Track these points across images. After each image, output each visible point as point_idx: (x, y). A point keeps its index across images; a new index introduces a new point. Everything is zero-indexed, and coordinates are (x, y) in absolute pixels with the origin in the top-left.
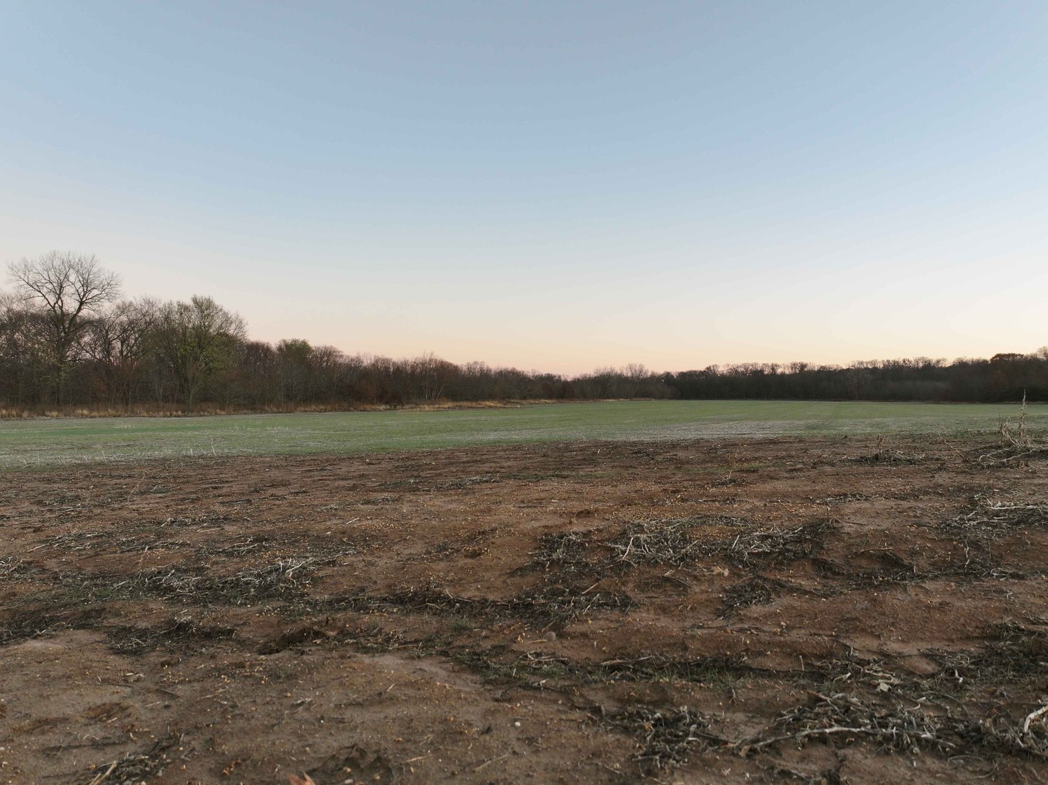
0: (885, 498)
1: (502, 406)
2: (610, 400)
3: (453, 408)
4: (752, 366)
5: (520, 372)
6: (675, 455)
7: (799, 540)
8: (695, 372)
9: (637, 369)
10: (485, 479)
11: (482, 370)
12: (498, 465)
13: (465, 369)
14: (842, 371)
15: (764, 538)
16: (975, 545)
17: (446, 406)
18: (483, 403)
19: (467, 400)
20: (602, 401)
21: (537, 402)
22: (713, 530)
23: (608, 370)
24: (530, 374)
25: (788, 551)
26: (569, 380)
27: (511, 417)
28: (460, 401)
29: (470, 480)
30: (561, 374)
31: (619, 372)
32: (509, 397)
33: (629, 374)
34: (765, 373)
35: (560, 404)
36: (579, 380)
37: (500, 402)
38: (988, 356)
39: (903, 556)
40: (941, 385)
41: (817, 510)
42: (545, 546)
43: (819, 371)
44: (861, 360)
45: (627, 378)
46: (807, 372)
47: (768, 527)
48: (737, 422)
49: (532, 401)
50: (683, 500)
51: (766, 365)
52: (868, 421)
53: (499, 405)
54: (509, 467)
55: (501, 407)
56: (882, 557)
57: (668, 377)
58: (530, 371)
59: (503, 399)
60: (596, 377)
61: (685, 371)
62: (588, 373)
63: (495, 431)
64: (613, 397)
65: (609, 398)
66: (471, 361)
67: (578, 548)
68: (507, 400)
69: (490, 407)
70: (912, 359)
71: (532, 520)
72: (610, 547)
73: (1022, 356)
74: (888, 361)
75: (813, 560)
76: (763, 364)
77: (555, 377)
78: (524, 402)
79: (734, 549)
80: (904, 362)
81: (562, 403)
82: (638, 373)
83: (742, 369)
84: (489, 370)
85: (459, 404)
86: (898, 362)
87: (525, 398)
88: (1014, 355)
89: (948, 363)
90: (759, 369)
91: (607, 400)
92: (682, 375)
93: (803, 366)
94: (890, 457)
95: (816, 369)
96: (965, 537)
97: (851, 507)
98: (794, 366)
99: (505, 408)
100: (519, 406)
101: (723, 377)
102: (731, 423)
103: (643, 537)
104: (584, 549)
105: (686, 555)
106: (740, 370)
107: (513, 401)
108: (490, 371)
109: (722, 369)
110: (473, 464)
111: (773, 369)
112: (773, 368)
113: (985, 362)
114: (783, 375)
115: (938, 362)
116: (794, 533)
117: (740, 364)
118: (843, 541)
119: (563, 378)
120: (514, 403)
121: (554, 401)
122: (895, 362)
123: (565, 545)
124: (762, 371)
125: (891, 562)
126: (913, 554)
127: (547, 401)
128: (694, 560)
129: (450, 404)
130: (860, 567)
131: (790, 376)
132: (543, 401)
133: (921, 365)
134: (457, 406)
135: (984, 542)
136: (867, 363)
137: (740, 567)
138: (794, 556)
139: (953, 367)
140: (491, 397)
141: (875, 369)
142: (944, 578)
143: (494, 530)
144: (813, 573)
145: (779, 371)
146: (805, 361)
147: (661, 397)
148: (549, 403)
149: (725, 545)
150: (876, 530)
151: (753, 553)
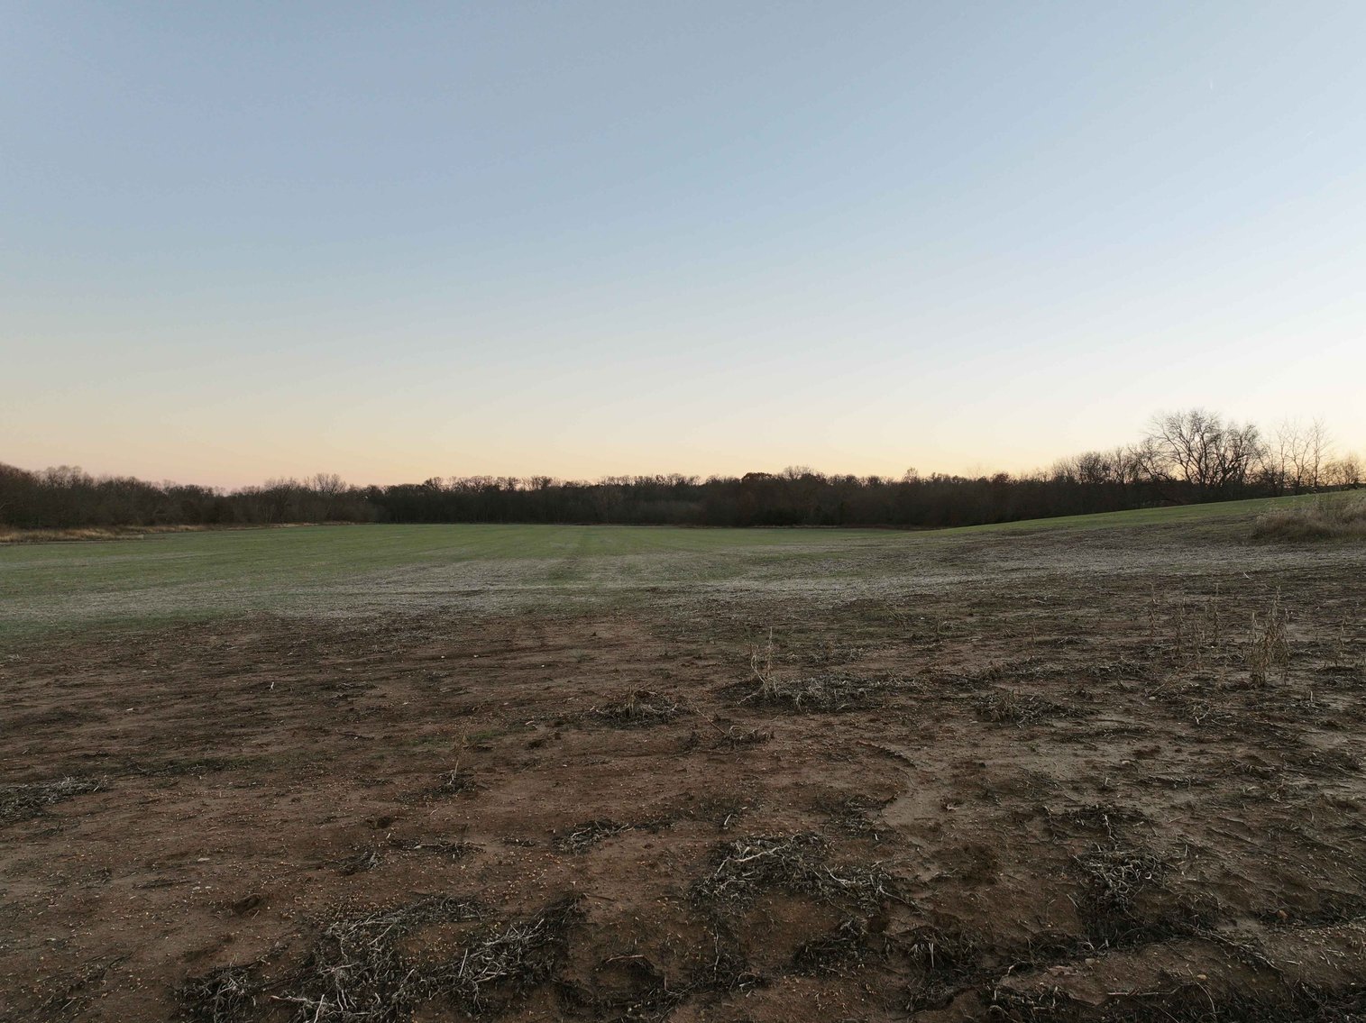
0: (635, 827)
1: (113, 536)
2: (289, 525)
3: (21, 541)
4: (485, 480)
5: (144, 484)
6: (383, 696)
7: (539, 944)
8: (411, 486)
9: (329, 481)
10: (82, 786)
11: (75, 480)
12: (105, 728)
13: (43, 477)
14: (591, 487)
15: (498, 949)
16: (724, 929)
17: (7, 538)
18: (78, 532)
19: (46, 527)
20: (276, 525)
21: (173, 529)
22: (432, 941)
23: (287, 481)
24: (162, 487)
25: (528, 970)
26: (225, 495)
27: (128, 557)
28: (34, 528)
29: (54, 790)
30: (213, 487)
31: (303, 484)
32: (126, 522)
33: (318, 488)
34: (502, 489)
35: (210, 532)
36: (240, 494)
37: (107, 530)
38: (740, 475)
39: (653, 959)
40: (695, 507)
41: (561, 869)
42: (187, 1012)
43: (565, 487)
44: (611, 476)
45: (315, 493)
46: (552, 487)
47: (504, 918)
48: (466, 563)
49: (164, 528)
50: (398, 845)
51: (502, 479)
52: (618, 561)
53: (107, 535)
54: (127, 735)
55: (110, 539)
56: (633, 966)
57: (373, 491)
58: (161, 482)
59: (114, 524)
60: (267, 492)
61: (397, 484)
62: (256, 486)
63: (101, 590)
64: (293, 520)
65: (287, 522)
66: (56, 465)
67: (241, 1010)
68: (121, 526)
69: (91, 538)
70: (665, 476)
71: (166, 933)
72: (290, 1002)
73: (770, 476)
74: (641, 478)
75: (557, 984)
76: (499, 478)
77: (203, 490)
78: (150, 529)
79: (462, 978)
80: (657, 478)
81: (213, 530)
82: (331, 486)
83: (472, 484)
84: (88, 481)
85: (31, 534)
86: (651, 479)
87: (152, 523)
88: (763, 475)
89: (701, 482)
90: (493, 484)
91: (285, 525)
92: (393, 490)
93: (546, 481)
94: (642, 712)
95: (561, 485)
96: (715, 915)
97: (600, 855)
98: (535, 481)
99: (116, 539)
100: (141, 536)
101: (447, 493)
102: (458, 565)
103: (339, 972)
104: (251, 1009)
105: (399, 1004)
106: (469, 484)
107: (132, 527)
108: (91, 481)
109: (446, 484)
110: (59, 726)
111: (510, 484)
112: (511, 482)
113: (737, 480)
114: (522, 492)
115: (692, 479)
116: (535, 932)
117: (469, 477)
118: (590, 939)
119: (215, 493)
120: (132, 530)
121: (201, 527)
122: (648, 479)
123: (220, 1005)
124: (497, 487)
125: (641, 973)
126: (664, 952)
127: (189, 527)
128: (408, 1011)
129: (15, 535)
130: (609, 988)
131: (531, 493)
132: (183, 527)
133: (674, 482)
134: (27, 538)
135: (733, 922)
136: (618, 479)
137: (469, 1015)
138: (535, 980)
139: (706, 486)
140: (93, 522)
141: (627, 486)
142: (694, 997)
143: (98, 976)
144: (556, 1008)
145: (518, 487)
146: (548, 476)
147: (364, 519)
148: (192, 531)
149: (450, 972)
150: (625, 913)
151: (485, 982)
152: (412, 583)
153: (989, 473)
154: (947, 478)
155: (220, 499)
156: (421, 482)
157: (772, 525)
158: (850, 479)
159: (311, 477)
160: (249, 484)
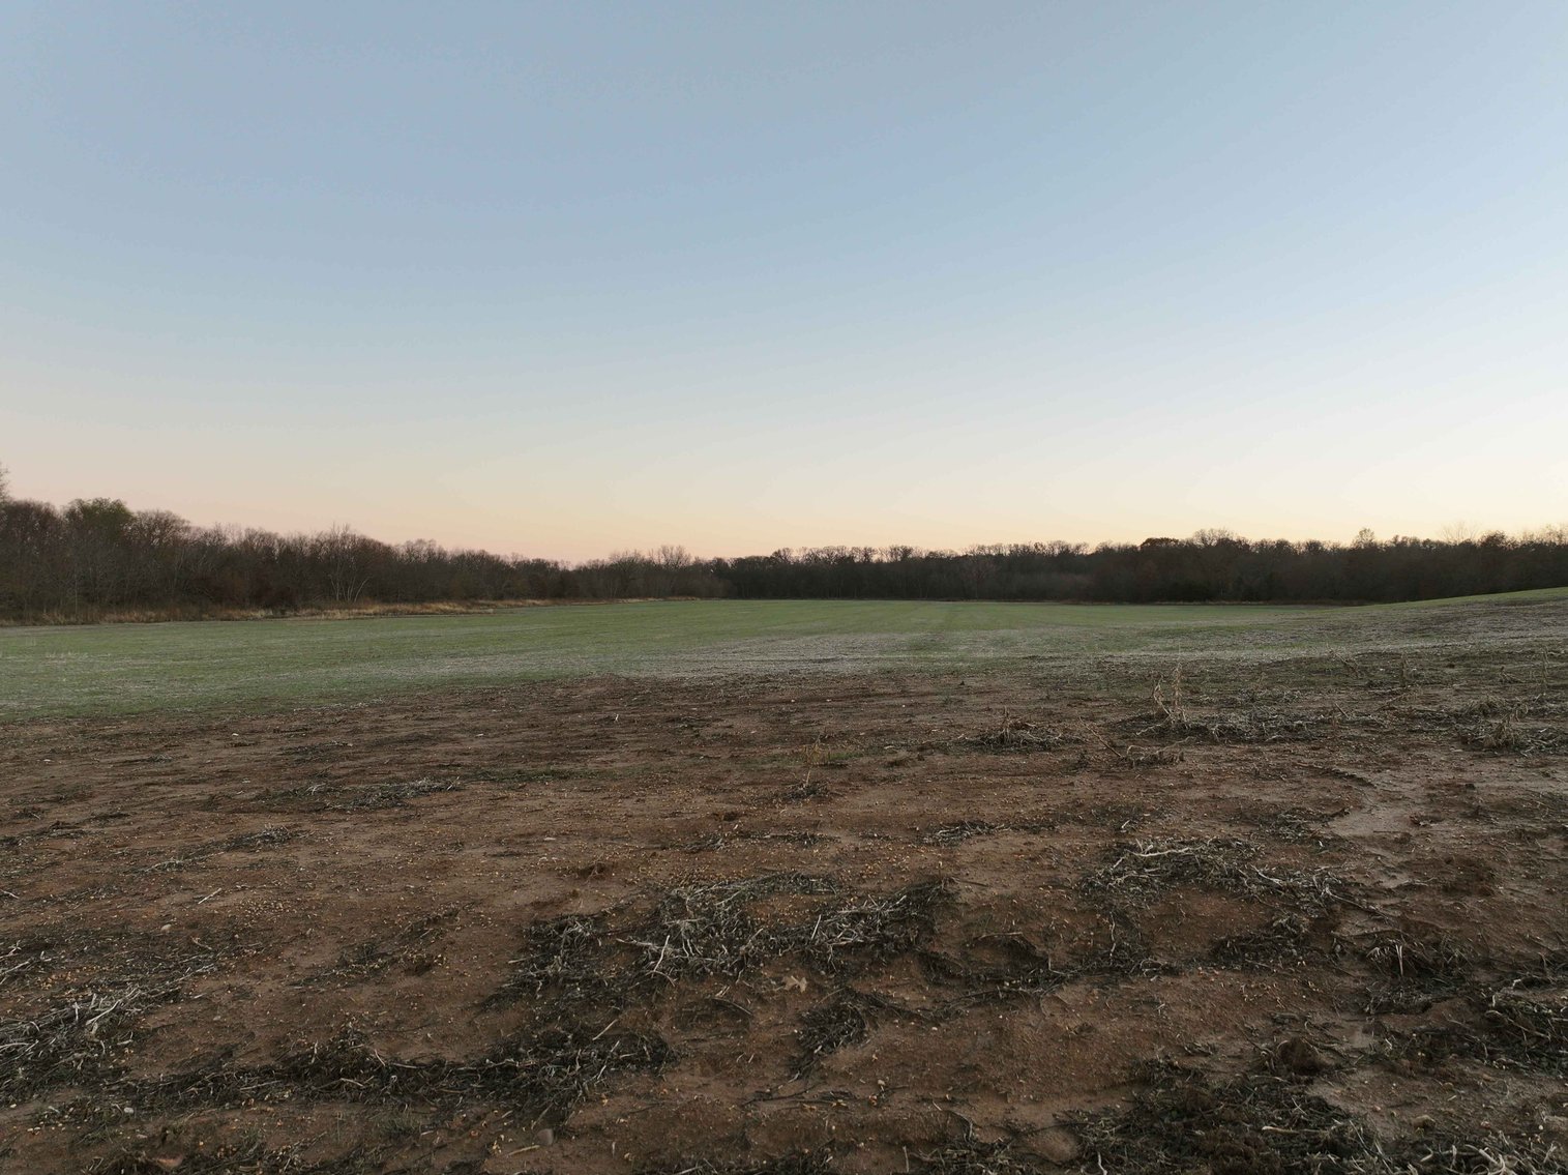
0: (1012, 828)
1: (464, 610)
2: (634, 600)
3: (383, 614)
4: (838, 550)
5: (493, 557)
6: (730, 727)
7: (901, 919)
8: (758, 558)
9: (674, 553)
10: (437, 785)
11: (431, 553)
12: (459, 747)
13: (402, 551)
14: (958, 559)
15: (855, 918)
16: (1122, 918)
17: (371, 611)
18: (433, 605)
19: (406, 601)
20: (621, 601)
21: (521, 604)
22: (783, 906)
23: (631, 554)
24: (510, 560)
25: (888, 939)
26: (570, 569)
27: (478, 629)
28: (396, 601)
29: (413, 787)
30: (559, 560)
31: (647, 557)
32: (475, 596)
33: (663, 561)
34: (856, 560)
35: (556, 607)
36: (585, 568)
37: (460, 604)
38: (1137, 541)
39: (1035, 941)
40: (1081, 579)
41: (928, 858)
42: (535, 947)
43: (927, 558)
44: (981, 544)
45: (659, 567)
46: (914, 559)
47: (861, 894)
48: (817, 636)
49: (513, 603)
50: (744, 835)
51: (856, 549)
53: (458, 609)
54: (477, 752)
55: (462, 613)
56: (1010, 945)
57: (719, 564)
58: (509, 555)
59: (466, 598)
60: (612, 565)
61: (743, 556)
62: (601, 560)
63: (453, 656)
64: (637, 596)
65: (631, 597)
66: (414, 540)
67: (587, 949)
68: (472, 600)
69: (445, 612)
70: (1045, 543)
71: (515, 888)
72: (635, 945)
73: (1176, 541)
74: (1016, 546)
75: (921, 954)
76: (853, 548)
77: (549, 564)
78: (499, 604)
79: (815, 940)
80: (1036, 547)
81: (559, 605)
82: (675, 559)
83: (825, 555)
84: (443, 554)
85: (392, 607)
86: (1028, 548)
87: (501, 598)
88: (1167, 540)
89: (1090, 550)
90: (847, 555)
91: (629, 600)
92: (740, 562)
93: (907, 552)
94: (1019, 739)
95: (924, 556)
96: (1111, 905)
97: (970, 849)
98: (894, 551)
99: (468, 613)
100: (491, 610)
101: (797, 566)
102: (809, 638)
103: (684, 924)
104: (596, 949)
105: (748, 956)
106: (821, 556)
107: (481, 602)
108: (445, 554)
109: (797, 554)
110: (417, 745)
111: (866, 555)
112: (867, 553)
113: (1134, 548)
114: (880, 563)
115: (1078, 548)
116: (895, 907)
117: (821, 547)
118: (960, 917)
119: (561, 567)
120: (482, 605)
121: (547, 601)
122: (1024, 547)
123: (566, 943)
124: (851, 558)
125: (1020, 953)
126: (1048, 936)
127: (536, 602)
128: (757, 964)
129: (377, 608)
130: (982, 963)
131: (890, 565)
132: (530, 601)
133: (1057, 551)
134: (388, 611)
135: (1133, 912)
136: (990, 549)
137: (823, 972)
138: (896, 948)
139: (1096, 555)
140: (446, 596)
141: (1000, 556)
142: (1085, 978)
143: (452, 915)
144: (920, 977)
145: (875, 558)
146: (909, 545)
147: (710, 595)
148: (539, 605)
149: (802, 934)
150: (1001, 897)
151: (841, 947)
152: (760, 653)
153: (1477, 534)
154: (1415, 542)
155: (566, 573)
156: (769, 553)
157: (1179, 600)
158: (1282, 545)
159: (656, 550)
160: (594, 558)
